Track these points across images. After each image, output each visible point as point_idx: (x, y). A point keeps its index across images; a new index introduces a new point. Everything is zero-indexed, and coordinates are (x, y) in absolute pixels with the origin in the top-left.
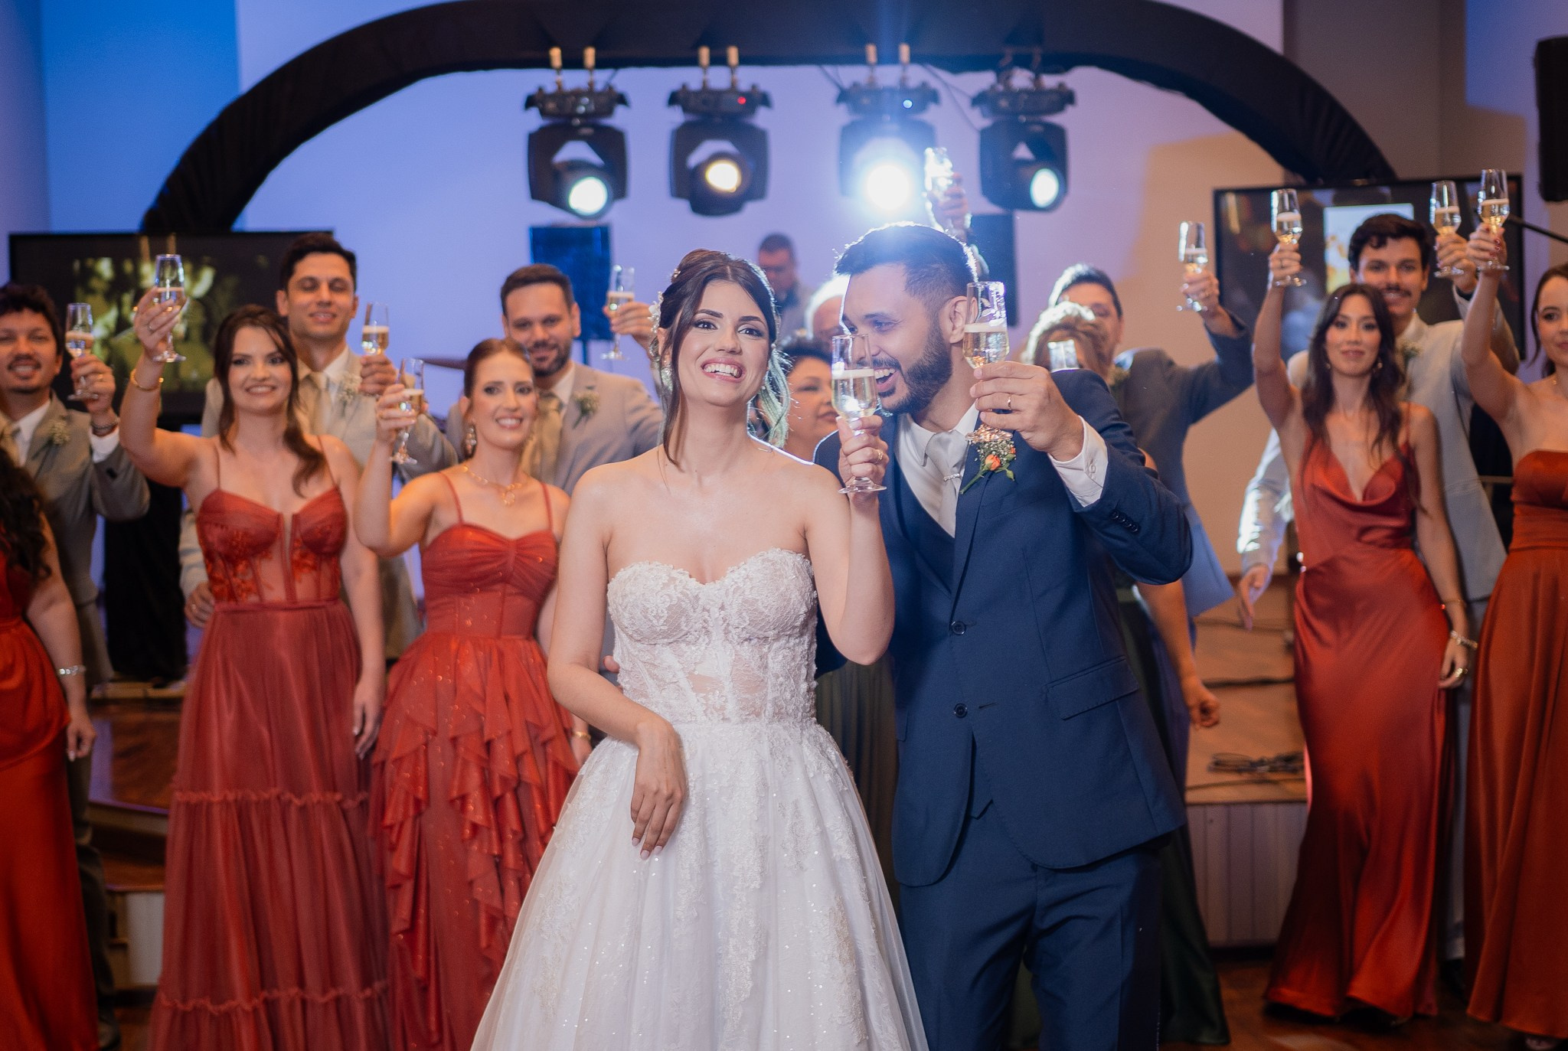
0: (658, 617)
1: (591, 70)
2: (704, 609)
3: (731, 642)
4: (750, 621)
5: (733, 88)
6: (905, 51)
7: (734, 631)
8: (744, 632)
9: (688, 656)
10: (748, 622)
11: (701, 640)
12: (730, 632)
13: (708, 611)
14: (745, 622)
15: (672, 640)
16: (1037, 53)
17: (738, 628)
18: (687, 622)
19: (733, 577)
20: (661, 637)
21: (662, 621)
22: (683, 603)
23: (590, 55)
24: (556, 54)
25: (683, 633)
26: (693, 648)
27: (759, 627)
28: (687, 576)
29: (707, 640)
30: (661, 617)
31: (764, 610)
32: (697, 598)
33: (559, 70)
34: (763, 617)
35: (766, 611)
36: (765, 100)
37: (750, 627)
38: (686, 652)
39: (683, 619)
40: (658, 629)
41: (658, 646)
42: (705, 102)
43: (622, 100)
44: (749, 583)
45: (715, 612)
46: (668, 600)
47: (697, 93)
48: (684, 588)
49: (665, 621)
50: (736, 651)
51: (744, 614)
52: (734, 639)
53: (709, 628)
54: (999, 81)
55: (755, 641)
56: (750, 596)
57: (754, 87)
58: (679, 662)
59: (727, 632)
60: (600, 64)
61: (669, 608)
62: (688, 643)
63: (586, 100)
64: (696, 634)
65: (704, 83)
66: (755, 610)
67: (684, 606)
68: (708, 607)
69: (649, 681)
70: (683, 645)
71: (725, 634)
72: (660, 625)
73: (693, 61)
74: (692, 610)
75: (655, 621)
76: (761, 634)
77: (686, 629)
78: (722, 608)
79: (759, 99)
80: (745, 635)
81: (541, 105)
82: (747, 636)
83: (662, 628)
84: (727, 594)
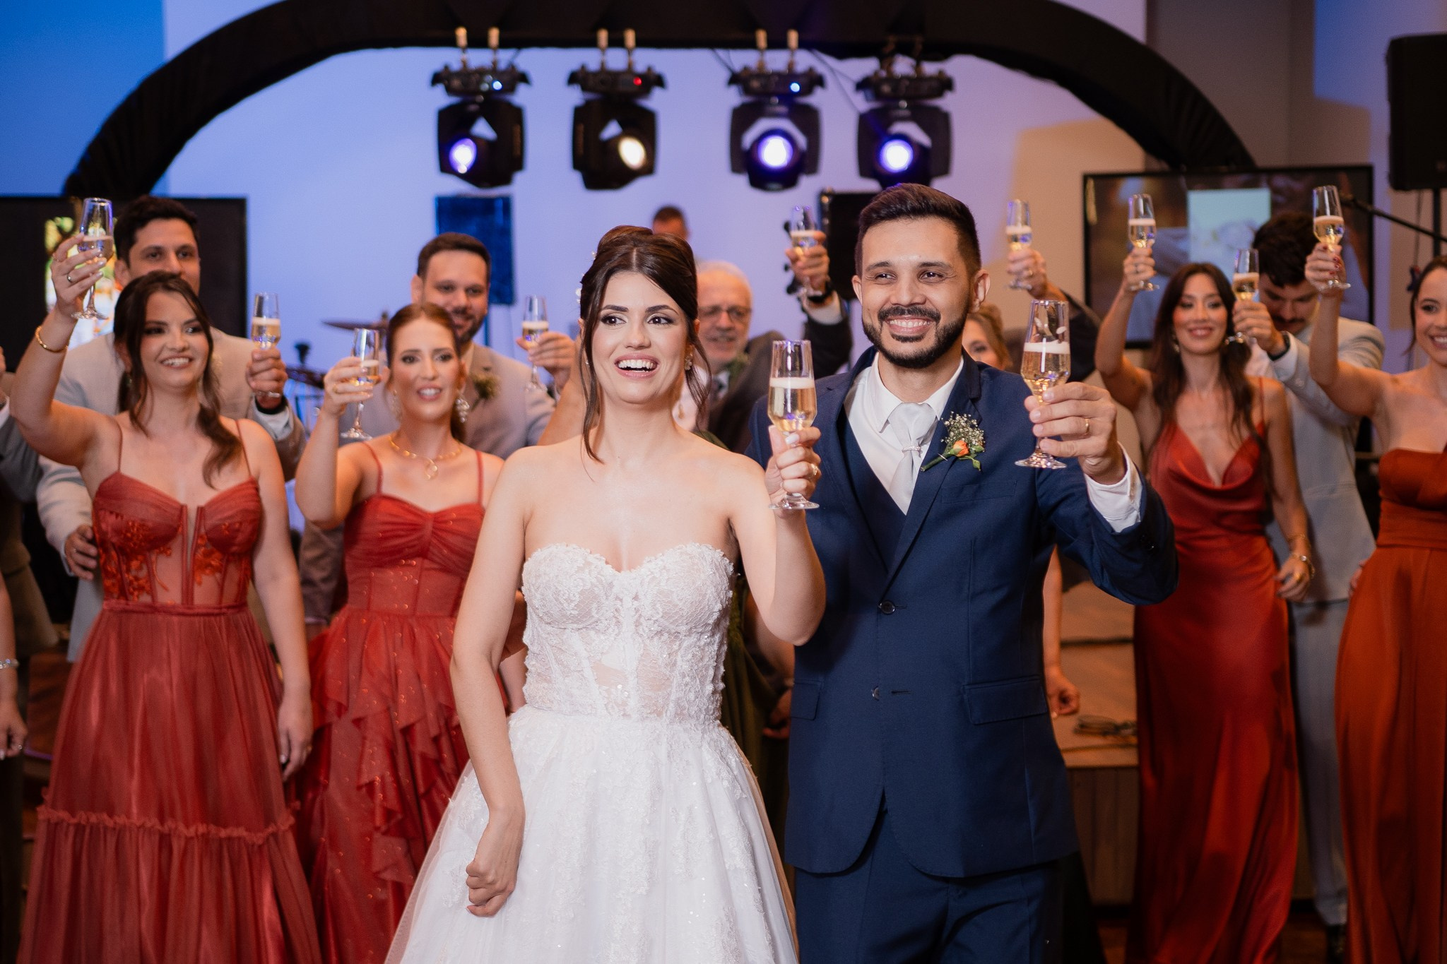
0: (569, 600)
1: (495, 49)
2: (617, 598)
3: (641, 636)
4: (663, 613)
5: (630, 70)
6: (793, 37)
7: (645, 623)
8: (656, 625)
9: (596, 644)
10: (661, 614)
11: (610, 630)
12: (641, 624)
13: (621, 600)
14: (658, 613)
15: (581, 626)
16: (918, 40)
17: (650, 619)
18: (598, 609)
19: (649, 567)
20: (570, 621)
21: (573, 604)
22: (596, 589)
23: (494, 35)
24: (462, 33)
25: (593, 620)
26: (602, 637)
27: (671, 621)
28: (603, 563)
29: (617, 631)
30: (572, 601)
31: (678, 603)
32: (611, 585)
33: (464, 49)
34: (676, 610)
35: (681, 604)
36: (659, 81)
37: (662, 620)
38: (594, 640)
39: (595, 605)
40: (569, 613)
41: (567, 630)
42: (602, 82)
43: (524, 78)
44: (665, 574)
45: (628, 601)
46: (582, 584)
47: (595, 74)
48: (599, 573)
49: (575, 606)
50: (645, 645)
51: (658, 606)
52: (644, 631)
53: (620, 618)
54: (882, 67)
55: (666, 635)
56: (666, 588)
57: (649, 69)
58: (585, 649)
59: (638, 624)
60: (504, 44)
61: (582, 593)
62: (598, 632)
63: (490, 78)
64: (606, 622)
65: (603, 64)
66: (670, 602)
67: (596, 592)
68: (621, 596)
69: (555, 666)
70: (592, 633)
71: (636, 626)
72: (571, 610)
73: (592, 43)
74: (605, 597)
75: (565, 605)
76: (673, 628)
77: (596, 616)
78: (636, 598)
79: (654, 81)
80: (655, 628)
81: (446, 82)
82: (660, 629)
83: (573, 612)
84: (642, 584)
